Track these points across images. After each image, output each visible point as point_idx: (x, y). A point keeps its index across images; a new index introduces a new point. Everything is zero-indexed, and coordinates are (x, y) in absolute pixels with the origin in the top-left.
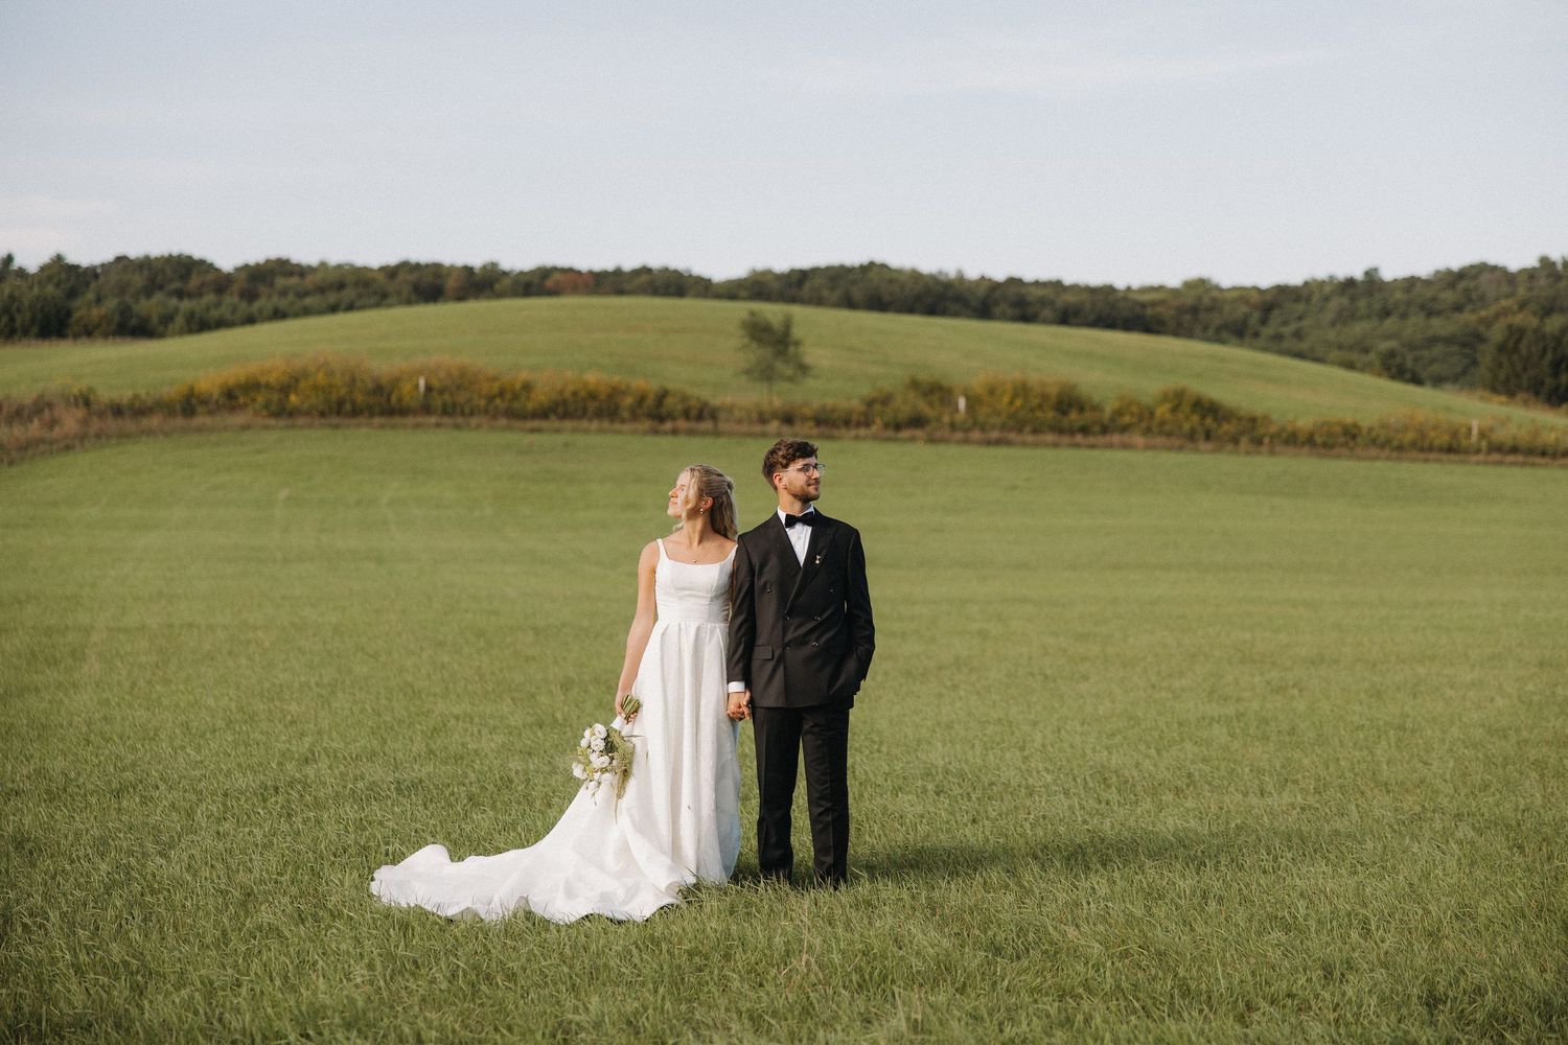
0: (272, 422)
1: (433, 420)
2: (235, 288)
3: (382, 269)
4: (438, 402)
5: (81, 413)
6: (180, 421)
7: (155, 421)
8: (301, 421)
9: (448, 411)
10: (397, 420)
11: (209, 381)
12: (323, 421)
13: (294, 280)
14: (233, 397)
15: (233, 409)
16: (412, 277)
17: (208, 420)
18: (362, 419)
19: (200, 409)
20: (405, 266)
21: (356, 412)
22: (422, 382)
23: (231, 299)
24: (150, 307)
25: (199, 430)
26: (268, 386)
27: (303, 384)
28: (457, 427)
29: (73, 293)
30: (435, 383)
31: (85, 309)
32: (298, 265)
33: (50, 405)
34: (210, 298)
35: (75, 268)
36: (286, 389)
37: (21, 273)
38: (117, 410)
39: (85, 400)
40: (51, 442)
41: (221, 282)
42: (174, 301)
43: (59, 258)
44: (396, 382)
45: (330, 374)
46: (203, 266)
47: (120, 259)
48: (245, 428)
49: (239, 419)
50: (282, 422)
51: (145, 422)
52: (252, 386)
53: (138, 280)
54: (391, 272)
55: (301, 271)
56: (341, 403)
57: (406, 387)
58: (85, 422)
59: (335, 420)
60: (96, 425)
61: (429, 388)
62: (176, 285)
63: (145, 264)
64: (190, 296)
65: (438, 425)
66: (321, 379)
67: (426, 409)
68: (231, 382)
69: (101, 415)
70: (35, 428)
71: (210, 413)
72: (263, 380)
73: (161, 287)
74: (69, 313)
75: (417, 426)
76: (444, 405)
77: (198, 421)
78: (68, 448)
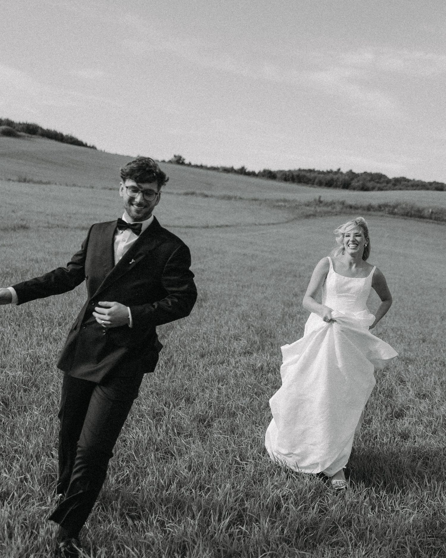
0: (388, 215)
1: (431, 221)
2: (392, 183)
3: (428, 183)
4: (433, 216)
5: (341, 206)
6: (365, 212)
7: (360, 211)
8: (396, 216)
9: (436, 219)
10: (422, 220)
11: (375, 203)
12: (402, 217)
13: (406, 183)
14: (380, 208)
15: (380, 211)
16: (436, 186)
17: (373, 213)
18: (413, 218)
19: (372, 209)
20: (435, 182)
21: (411, 216)
22: (430, 211)
23: (390, 185)
24: (370, 185)
25: (370, 215)
26: (390, 206)
27: (399, 207)
28: (438, 224)
29: (352, 179)
30: (434, 211)
31: (354, 183)
32: (408, 179)
33: (334, 203)
34: (385, 184)
35: (354, 173)
36: (395, 207)
37: (342, 173)
38: (351, 207)
39: (343, 203)
40: (332, 213)
41: (388, 181)
42: (376, 184)
43: (351, 171)
44: (423, 209)
45: (406, 205)
46: (384, 176)
47: (365, 173)
48: (382, 216)
49: (381, 213)
50: (392, 216)
51: (357, 211)
52: (386, 205)
53: (369, 178)
54: (430, 184)
55: (408, 181)
56: (408, 213)
57: (426, 212)
58: (342, 209)
59: (406, 217)
60: (344, 210)
61: (432, 212)
62: (377, 180)
63: (370, 174)
64: (380, 183)
65: (433, 223)
66: (404, 206)
67: (431, 218)
68: (381, 203)
69: (346, 207)
70: (329, 209)
71: (374, 211)
72: (389, 204)
73: (373, 180)
74: (350, 184)
75: (427, 222)
76: (435, 217)
77: (369, 213)
78: (336, 215)
